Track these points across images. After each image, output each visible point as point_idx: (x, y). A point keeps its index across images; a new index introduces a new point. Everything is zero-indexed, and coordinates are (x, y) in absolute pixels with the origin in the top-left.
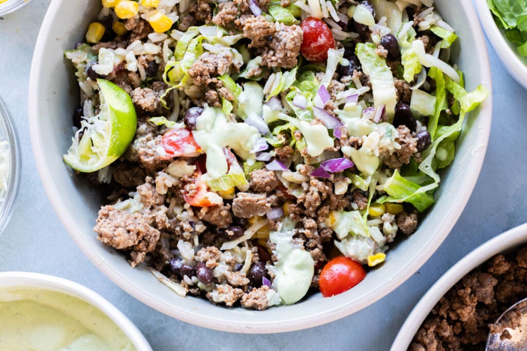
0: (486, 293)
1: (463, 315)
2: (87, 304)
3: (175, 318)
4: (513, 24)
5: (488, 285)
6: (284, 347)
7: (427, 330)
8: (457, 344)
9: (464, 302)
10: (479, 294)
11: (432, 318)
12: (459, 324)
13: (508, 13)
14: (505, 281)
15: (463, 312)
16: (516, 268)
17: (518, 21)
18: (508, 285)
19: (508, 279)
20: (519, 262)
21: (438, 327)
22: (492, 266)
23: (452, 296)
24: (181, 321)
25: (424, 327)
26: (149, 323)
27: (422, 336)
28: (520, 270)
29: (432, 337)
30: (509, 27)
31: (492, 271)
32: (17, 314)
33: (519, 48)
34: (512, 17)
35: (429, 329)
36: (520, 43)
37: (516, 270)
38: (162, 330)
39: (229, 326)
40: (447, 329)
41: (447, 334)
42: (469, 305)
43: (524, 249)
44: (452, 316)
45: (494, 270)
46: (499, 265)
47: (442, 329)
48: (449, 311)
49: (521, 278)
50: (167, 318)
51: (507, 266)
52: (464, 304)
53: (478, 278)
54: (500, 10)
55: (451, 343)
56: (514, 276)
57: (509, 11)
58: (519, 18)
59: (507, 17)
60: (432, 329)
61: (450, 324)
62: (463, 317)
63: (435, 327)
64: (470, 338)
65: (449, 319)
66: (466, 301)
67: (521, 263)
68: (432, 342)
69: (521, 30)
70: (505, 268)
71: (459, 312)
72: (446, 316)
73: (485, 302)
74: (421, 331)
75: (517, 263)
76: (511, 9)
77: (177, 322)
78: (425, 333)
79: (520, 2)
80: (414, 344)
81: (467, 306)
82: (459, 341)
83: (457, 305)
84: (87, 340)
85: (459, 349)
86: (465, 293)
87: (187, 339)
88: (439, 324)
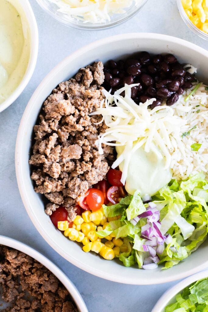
0: (47, 287)
1: (34, 276)
2: (25, 73)
3: (22, 119)
4: (192, 292)
5: (52, 288)
6: (11, 179)
7: (25, 257)
8: (19, 273)
9: (40, 277)
10: (46, 283)
11: (33, 261)
12: (30, 273)
13: (198, 289)
14: (54, 296)
15: (35, 277)
16: (62, 302)
17: (194, 294)
18: (52, 298)
19: (55, 298)
20: (65, 303)
21: (27, 263)
22: (62, 289)
23: (44, 270)
24: (20, 122)
26: (18, 105)
27: (22, 255)
28: (61, 303)
29: (22, 260)
30: (190, 290)
31: (60, 289)
32: (17, 34)
33: (180, 295)
34: (196, 291)
35: (26, 258)
36: (183, 295)
37: (61, 301)
38: (15, 112)
39: (18, 153)
40: (27, 268)
41: (24, 268)
42: (39, 279)
43: (72, 305)
44: (34, 270)
45: (60, 290)
46: (63, 292)
47: (27, 265)
48: (36, 268)
49: (57, 305)
50: (21, 114)
51: (63, 297)
52: (39, 277)
53: (55, 282)
54: (199, 284)
55: (20, 270)
56: (58, 301)
57: (199, 289)
58: (195, 295)
59: (196, 288)
60: (26, 260)
61: (29, 269)
62: (33, 276)
63: (27, 261)
64: (23, 280)
65: (32, 268)
67: (65, 304)
68: (19, 261)
69: (189, 296)
70: (62, 295)
71: (35, 274)
72: (34, 266)
73: (42, 286)
74: (24, 255)
75: (65, 302)
76: (200, 290)
77: (20, 120)
78: (23, 257)
79: (204, 295)
80: (17, 252)
81: (39, 278)
82: (21, 274)
83: (39, 273)
84: (4, 75)
85: (17, 274)
86: (45, 277)
87: (11, 127)
88: (29, 264)
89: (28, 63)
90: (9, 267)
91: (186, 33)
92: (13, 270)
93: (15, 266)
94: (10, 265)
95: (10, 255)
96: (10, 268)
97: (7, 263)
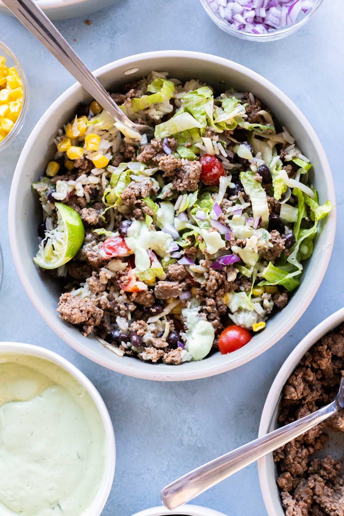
0: (339, 349)
1: (322, 365)
5: (340, 342)
6: (195, 392)
7: (296, 376)
8: (319, 386)
9: (322, 355)
10: (333, 349)
11: (300, 367)
12: (320, 372)
15: (322, 362)
21: (305, 374)
22: (343, 329)
23: (314, 351)
25: (294, 373)
26: (97, 377)
27: (293, 380)
29: (300, 381)
31: (343, 332)
32: (3, 372)
35: (298, 375)
38: (106, 383)
40: (311, 374)
41: (311, 379)
42: (326, 357)
44: (315, 366)
47: (307, 375)
48: (312, 362)
52: (322, 357)
53: (332, 338)
55: (315, 385)
60: (300, 376)
61: (313, 372)
63: (302, 374)
64: (329, 382)
66: (324, 355)
68: (300, 384)
71: (319, 362)
72: (310, 366)
73: (338, 355)
74: (292, 377)
78: (295, 378)
80: (287, 386)
81: (324, 358)
82: (320, 383)
83: (318, 358)
84: (53, 390)
85: (321, 389)
86: (323, 349)
87: (124, 389)
88: (305, 372)
89: (39, 359)
90: (309, 399)
91: (14, 150)
92: (314, 394)
93: (308, 391)
94: (307, 398)
95: (291, 394)
96: (311, 397)
97: (303, 401)
